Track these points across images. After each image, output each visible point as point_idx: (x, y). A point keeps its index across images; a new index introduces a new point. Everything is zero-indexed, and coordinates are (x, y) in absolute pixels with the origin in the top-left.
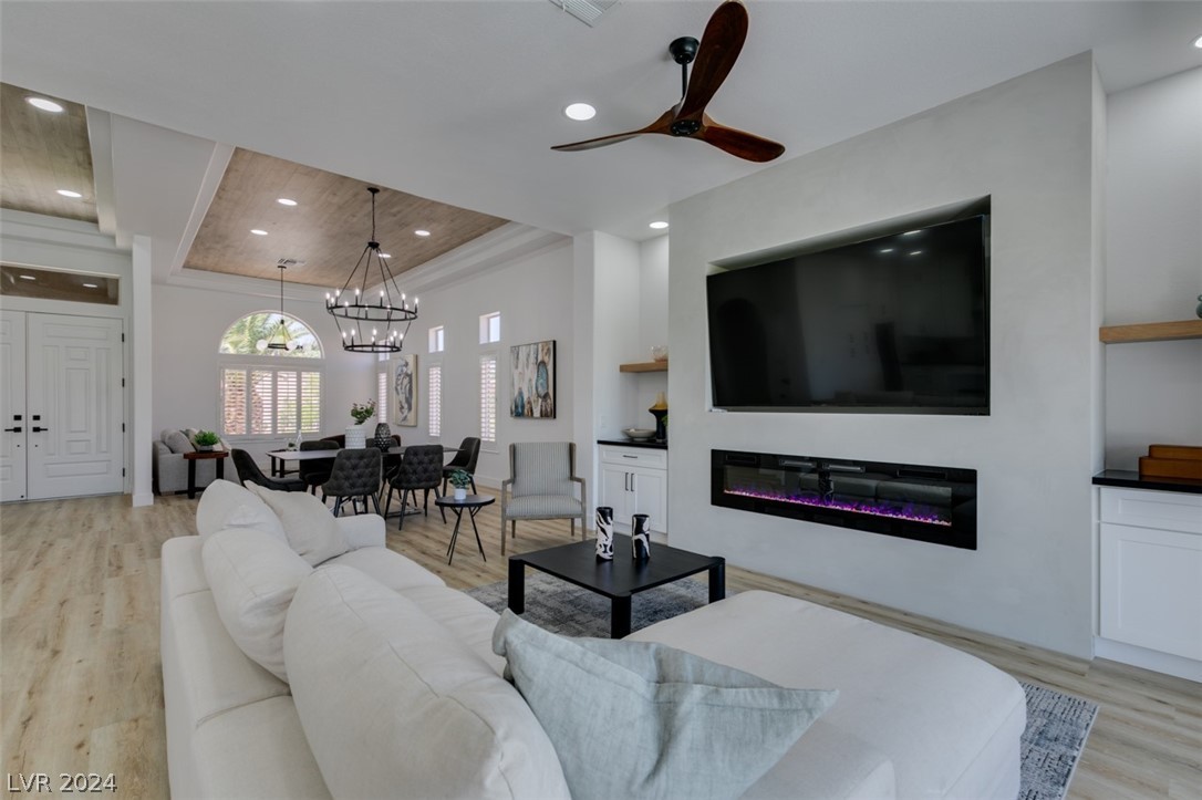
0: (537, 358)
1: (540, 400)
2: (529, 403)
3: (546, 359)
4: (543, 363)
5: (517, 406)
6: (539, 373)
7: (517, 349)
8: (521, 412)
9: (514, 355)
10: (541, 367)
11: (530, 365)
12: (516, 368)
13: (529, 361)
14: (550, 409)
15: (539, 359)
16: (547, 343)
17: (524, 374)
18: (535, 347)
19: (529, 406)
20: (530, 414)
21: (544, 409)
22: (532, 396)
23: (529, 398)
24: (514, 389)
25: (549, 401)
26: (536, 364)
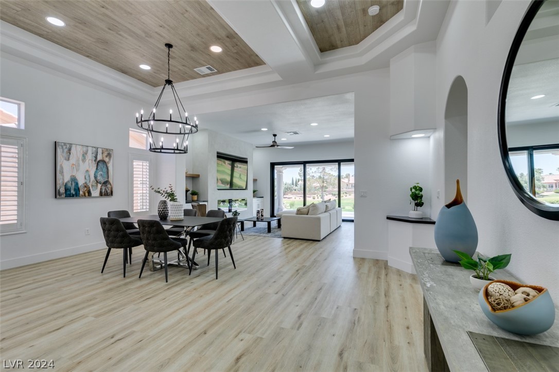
0: (96, 157)
1: (99, 186)
2: (86, 186)
3: (107, 160)
4: (103, 162)
5: (68, 189)
6: (99, 167)
7: (68, 146)
8: (74, 193)
9: (63, 150)
10: (101, 164)
11: (87, 161)
12: (65, 159)
13: (86, 158)
14: (110, 191)
15: (99, 158)
16: (107, 149)
17: (79, 165)
18: (94, 149)
19: (86, 189)
20: (87, 194)
21: (104, 191)
22: (90, 182)
23: (86, 183)
24: (63, 176)
25: (109, 186)
26: (95, 161)
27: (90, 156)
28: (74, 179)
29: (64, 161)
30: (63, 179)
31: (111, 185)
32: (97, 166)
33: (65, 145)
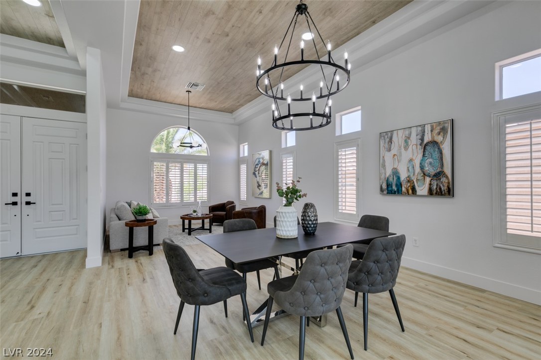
0: (422, 139)
1: (428, 179)
2: (409, 181)
3: (439, 139)
4: (434, 143)
5: (390, 185)
6: (427, 153)
7: (389, 134)
8: (396, 189)
9: (385, 140)
10: (430, 147)
11: (410, 147)
12: (387, 151)
13: (409, 143)
14: (446, 188)
15: (426, 140)
16: (439, 123)
17: (401, 155)
18: (420, 128)
19: (409, 184)
20: (410, 191)
21: (435, 187)
22: (414, 175)
23: (409, 177)
24: (385, 169)
25: (444, 179)
26: (421, 145)
27: (414, 139)
28: (396, 173)
29: (386, 152)
30: (385, 174)
31: (447, 177)
32: (424, 152)
33: (386, 134)
